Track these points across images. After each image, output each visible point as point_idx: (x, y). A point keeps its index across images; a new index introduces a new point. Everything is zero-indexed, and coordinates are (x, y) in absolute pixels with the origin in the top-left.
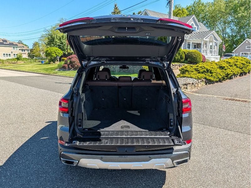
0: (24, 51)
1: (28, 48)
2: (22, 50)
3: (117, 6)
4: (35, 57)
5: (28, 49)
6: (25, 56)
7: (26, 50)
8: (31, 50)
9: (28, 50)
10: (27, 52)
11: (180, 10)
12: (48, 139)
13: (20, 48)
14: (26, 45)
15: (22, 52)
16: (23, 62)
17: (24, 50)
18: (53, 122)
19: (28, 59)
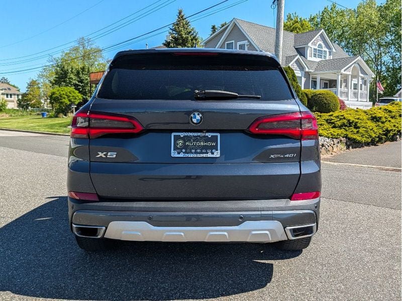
0: (11, 97)
1: (19, 90)
2: (7, 95)
4: (30, 108)
5: (18, 93)
6: (12, 105)
7: (14, 95)
8: (24, 95)
9: (18, 95)
10: (15, 98)
11: (297, 22)
12: (50, 220)
13: (3, 91)
14: (14, 86)
15: (8, 99)
16: (7, 116)
17: (11, 95)
18: (59, 197)
19: (17, 110)
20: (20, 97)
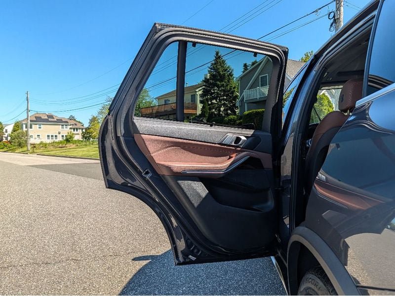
0: (77, 131)
1: (83, 125)
2: (74, 129)
3: (219, 54)
4: (91, 139)
5: (82, 127)
6: (78, 137)
7: (80, 129)
8: (86, 129)
9: (82, 129)
10: (80, 132)
13: (71, 126)
14: (79, 122)
15: (74, 132)
16: (74, 146)
17: (77, 129)
19: (82, 141)
20: (84, 130)
